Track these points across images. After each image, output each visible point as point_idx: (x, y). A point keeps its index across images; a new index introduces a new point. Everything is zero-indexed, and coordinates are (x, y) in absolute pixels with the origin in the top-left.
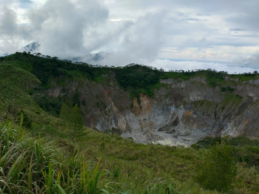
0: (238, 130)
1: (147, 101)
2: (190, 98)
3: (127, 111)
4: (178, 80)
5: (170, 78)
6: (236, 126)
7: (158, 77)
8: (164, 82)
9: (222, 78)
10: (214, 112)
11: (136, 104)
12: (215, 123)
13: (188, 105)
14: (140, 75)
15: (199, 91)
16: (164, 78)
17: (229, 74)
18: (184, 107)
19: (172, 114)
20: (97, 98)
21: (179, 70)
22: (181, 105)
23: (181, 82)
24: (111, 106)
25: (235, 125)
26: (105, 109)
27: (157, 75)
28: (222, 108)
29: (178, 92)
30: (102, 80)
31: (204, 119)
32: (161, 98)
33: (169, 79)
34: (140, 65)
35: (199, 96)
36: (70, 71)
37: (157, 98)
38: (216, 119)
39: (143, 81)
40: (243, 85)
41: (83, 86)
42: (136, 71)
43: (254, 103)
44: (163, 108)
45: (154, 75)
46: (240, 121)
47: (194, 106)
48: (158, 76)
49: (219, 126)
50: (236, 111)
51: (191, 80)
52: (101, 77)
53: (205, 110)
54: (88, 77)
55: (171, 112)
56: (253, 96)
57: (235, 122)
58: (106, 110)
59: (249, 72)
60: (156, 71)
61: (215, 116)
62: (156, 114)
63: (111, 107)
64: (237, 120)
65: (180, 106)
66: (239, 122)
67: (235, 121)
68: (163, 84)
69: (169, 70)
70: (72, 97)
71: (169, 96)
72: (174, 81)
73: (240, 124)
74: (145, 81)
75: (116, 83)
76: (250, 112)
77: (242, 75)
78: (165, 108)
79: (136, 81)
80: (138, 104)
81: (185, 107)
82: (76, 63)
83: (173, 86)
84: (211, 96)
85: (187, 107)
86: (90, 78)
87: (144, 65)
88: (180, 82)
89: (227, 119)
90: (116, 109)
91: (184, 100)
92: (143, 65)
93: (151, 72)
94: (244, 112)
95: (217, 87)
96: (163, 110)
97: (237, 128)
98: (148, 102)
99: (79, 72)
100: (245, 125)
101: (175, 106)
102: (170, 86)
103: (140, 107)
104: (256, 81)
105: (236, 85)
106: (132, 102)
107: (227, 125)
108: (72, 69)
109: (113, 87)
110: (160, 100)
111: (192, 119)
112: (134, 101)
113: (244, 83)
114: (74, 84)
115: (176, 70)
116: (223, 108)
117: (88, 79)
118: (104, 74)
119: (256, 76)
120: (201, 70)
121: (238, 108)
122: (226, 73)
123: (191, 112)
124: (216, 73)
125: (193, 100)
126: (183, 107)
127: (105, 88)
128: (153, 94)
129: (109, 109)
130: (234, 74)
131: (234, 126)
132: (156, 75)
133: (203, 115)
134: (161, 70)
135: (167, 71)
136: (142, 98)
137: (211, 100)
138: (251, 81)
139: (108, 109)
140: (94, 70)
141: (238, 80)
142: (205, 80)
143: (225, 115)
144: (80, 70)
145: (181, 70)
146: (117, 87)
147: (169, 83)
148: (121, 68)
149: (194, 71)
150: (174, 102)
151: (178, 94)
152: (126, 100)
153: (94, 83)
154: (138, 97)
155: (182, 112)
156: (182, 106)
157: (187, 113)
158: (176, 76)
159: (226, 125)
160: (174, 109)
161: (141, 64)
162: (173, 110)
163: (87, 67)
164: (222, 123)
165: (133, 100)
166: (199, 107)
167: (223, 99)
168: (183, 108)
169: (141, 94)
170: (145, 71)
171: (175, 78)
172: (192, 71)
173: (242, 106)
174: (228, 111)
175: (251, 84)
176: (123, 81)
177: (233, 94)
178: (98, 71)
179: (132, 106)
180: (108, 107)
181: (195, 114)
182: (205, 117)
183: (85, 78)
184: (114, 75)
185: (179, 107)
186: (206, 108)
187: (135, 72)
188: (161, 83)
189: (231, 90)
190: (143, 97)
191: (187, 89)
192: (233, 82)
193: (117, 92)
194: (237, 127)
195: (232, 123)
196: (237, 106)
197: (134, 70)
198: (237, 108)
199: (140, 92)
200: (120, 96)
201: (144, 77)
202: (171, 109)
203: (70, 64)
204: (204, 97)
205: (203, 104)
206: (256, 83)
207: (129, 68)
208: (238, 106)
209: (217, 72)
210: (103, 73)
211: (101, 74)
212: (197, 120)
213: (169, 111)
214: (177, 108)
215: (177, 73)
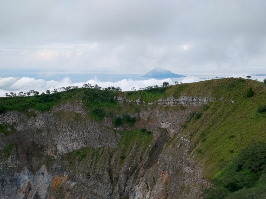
0: (153, 195)
2: (58, 148)
4: (28, 112)
5: (11, 110)
6: (150, 188)
9: (112, 101)
10: (107, 170)
12: (113, 190)
13: (55, 164)
15: (74, 132)
17: (124, 92)
18: (48, 170)
19: (24, 188)
21: (27, 92)
22: (42, 165)
23: (35, 116)
25: (148, 188)
28: (121, 157)
29: (31, 140)
31: (91, 186)
33: (8, 113)
35: (74, 141)
38: (112, 182)
40: (150, 109)
43: (172, 139)
44: (3, 181)
46: (154, 178)
47: (67, 162)
49: (120, 195)
50: (146, 160)
51: (56, 109)
53: (90, 168)
55: (22, 185)
56: (168, 128)
57: (146, 181)
59: (155, 85)
61: (110, 176)
64: (150, 176)
65: (39, 169)
66: (153, 180)
67: (146, 179)
69: (7, 94)
71: (12, 149)
72: (19, 115)
73: (154, 183)
76: (168, 157)
77: (145, 90)
78: (7, 179)
81: (50, 170)
83: (19, 128)
84: (97, 138)
85: (54, 167)
88: (32, 117)
89: (133, 177)
91: (47, 155)
94: (159, 159)
95: (105, 118)
96: (2, 185)
97: (152, 193)
100: (163, 184)
101: (30, 171)
102: (12, 127)
104: (168, 99)
105: (138, 110)
107: (134, 190)
111: (67, 191)
113: (150, 105)
115: (22, 92)
116: (123, 158)
119: (167, 91)
120: (72, 88)
121: (148, 153)
122: (118, 89)
123: (64, 178)
124: (101, 91)
125: (65, 152)
126: (46, 170)
130: (131, 90)
131: (147, 190)
133: (88, 178)
137: (98, 146)
138: (161, 100)
141: (140, 102)
142: (83, 108)
143: (128, 170)
147: (10, 122)
149: (58, 91)
150: (26, 162)
151: (33, 143)
155: (46, 180)
156: (43, 168)
157: (57, 180)
158: (23, 104)
159: (132, 191)
160: (26, 177)
162: (26, 180)
164: (125, 188)
166: (79, 164)
167: (119, 141)
168: (46, 173)
171: (21, 108)
172: (55, 91)
173: (154, 148)
174: (131, 162)
175: (161, 107)
177: (136, 129)
181: (73, 179)
182: (92, 183)
185: (37, 171)
186: (92, 163)
189: (132, 121)
191: (49, 130)
192: (131, 105)
194: (151, 191)
195: (142, 184)
196: (144, 150)
198: (145, 153)
202: (20, 180)
204: (86, 142)
205: (84, 156)
206: (168, 103)
208: (147, 150)
209: (101, 89)
212: (77, 191)
213: (16, 185)
214: (34, 174)
215: (24, 99)
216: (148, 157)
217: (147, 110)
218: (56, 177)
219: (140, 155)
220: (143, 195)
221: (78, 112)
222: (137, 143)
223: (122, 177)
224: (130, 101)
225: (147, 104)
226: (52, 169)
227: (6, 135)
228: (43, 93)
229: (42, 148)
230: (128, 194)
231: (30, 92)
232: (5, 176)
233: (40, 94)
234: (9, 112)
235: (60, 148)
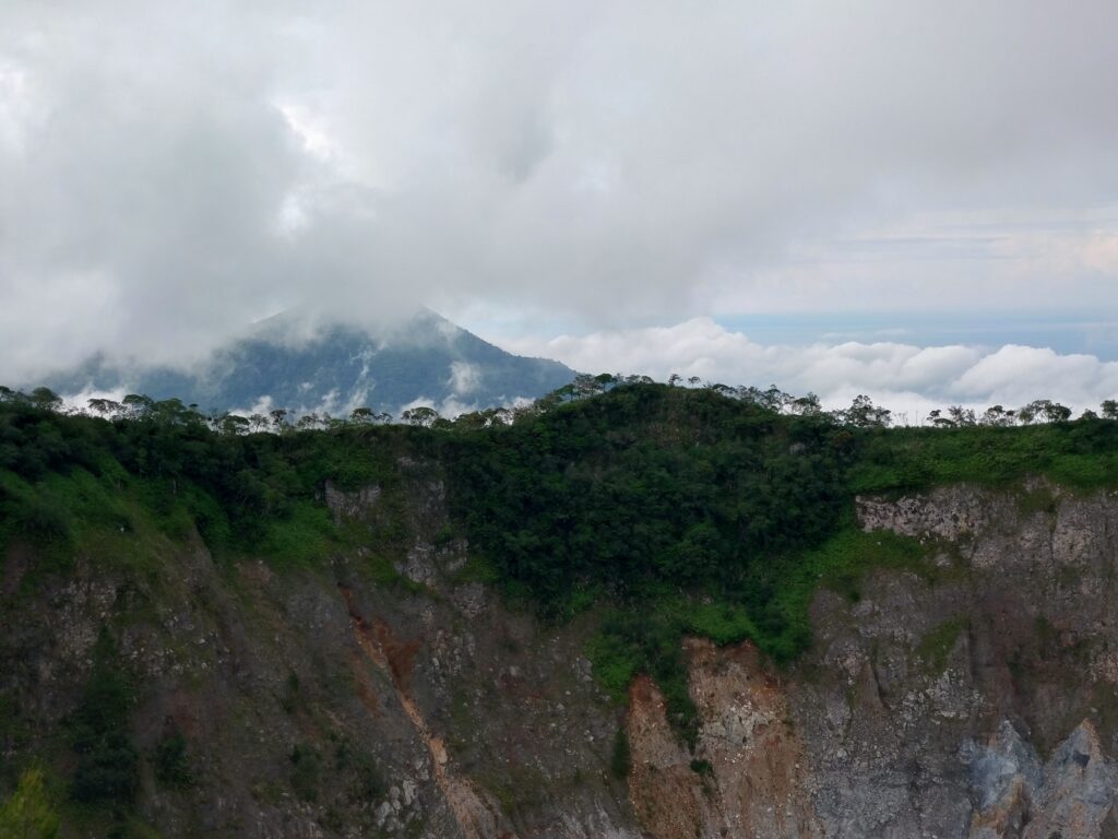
1: (755, 706)
3: (581, 818)
4: (1024, 493)
5: (954, 479)
7: (842, 482)
8: (899, 519)
11: (653, 742)
14: (669, 471)
16: (895, 482)
18: (1106, 747)
19: (1002, 812)
20: (289, 710)
21: (1017, 407)
22: (1078, 721)
23: (1051, 509)
24: (425, 776)
26: (373, 815)
27: (828, 461)
29: (1034, 609)
30: (335, 539)
32: (881, 671)
33: (940, 494)
34: (666, 381)
36: (41, 485)
37: (843, 674)
39: (702, 529)
41: (161, 609)
42: (632, 435)
44: (915, 768)
45: (804, 462)
48: (835, 473)
52: (322, 513)
54: (202, 523)
55: (992, 796)
58: (381, 822)
60: (814, 430)
62: (848, 824)
63: (422, 784)
65: (1064, 738)
68: (889, 538)
69: (936, 413)
70: (60, 716)
71: (951, 643)
72: (983, 503)
74: (719, 520)
75: (461, 561)
78: (933, 763)
79: (641, 528)
80: (673, 746)
81: (1115, 745)
82: (95, 413)
83: (985, 556)
86: (222, 529)
87: (697, 385)
88: (1040, 515)
90: (475, 801)
91: (1102, 679)
92: (689, 386)
93: (768, 440)
96: (913, 786)
98: (771, 715)
99: (125, 484)
101: (1026, 739)
102: (954, 550)
103: (700, 767)
106: (613, 727)
108: (60, 463)
109: (437, 601)
110: (882, 693)
112: (640, 715)
114: (81, 598)
115: (999, 409)
117: (208, 542)
118: (351, 484)
126: (1096, 743)
127: (359, 619)
128: (804, 643)
129: (406, 809)
132: (815, 466)
134: (860, 412)
135: (912, 424)
136: (705, 681)
139: (397, 805)
140: (252, 460)
144: (130, 465)
145: (1036, 407)
146: (473, 600)
147: (946, 530)
148: (496, 421)
150: (1009, 700)
151: (1042, 624)
152: (561, 706)
153: (263, 570)
154: (670, 672)
155: (1094, 787)
156: (1084, 736)
158: (1002, 457)
160: (1010, 766)
161: (674, 378)
162: (1008, 778)
163: (188, 439)
165: (628, 708)
168: (1096, 757)
169: (696, 643)
170: (719, 437)
171: (994, 475)
176: (525, 538)
178: (293, 462)
179: (620, 764)
180: (395, 790)
183: (178, 534)
184: (439, 487)
185: (1056, 744)
187: (624, 448)
188: (868, 528)
190: (717, 669)
191: (1110, 574)
193: (471, 638)
197: (613, 435)
199: (688, 631)
200: (507, 677)
201: (715, 488)
202: (984, 773)
203: (45, 424)
207: (568, 415)
210: (335, 478)
211: (323, 490)
213: (969, 791)
214: (1045, 757)
215: (1007, 436)
227: (932, 582)
228: (1089, 414)
229: (1078, 646)
231: (1030, 408)
232: (925, 751)
233: (1072, 418)
234: (943, 490)
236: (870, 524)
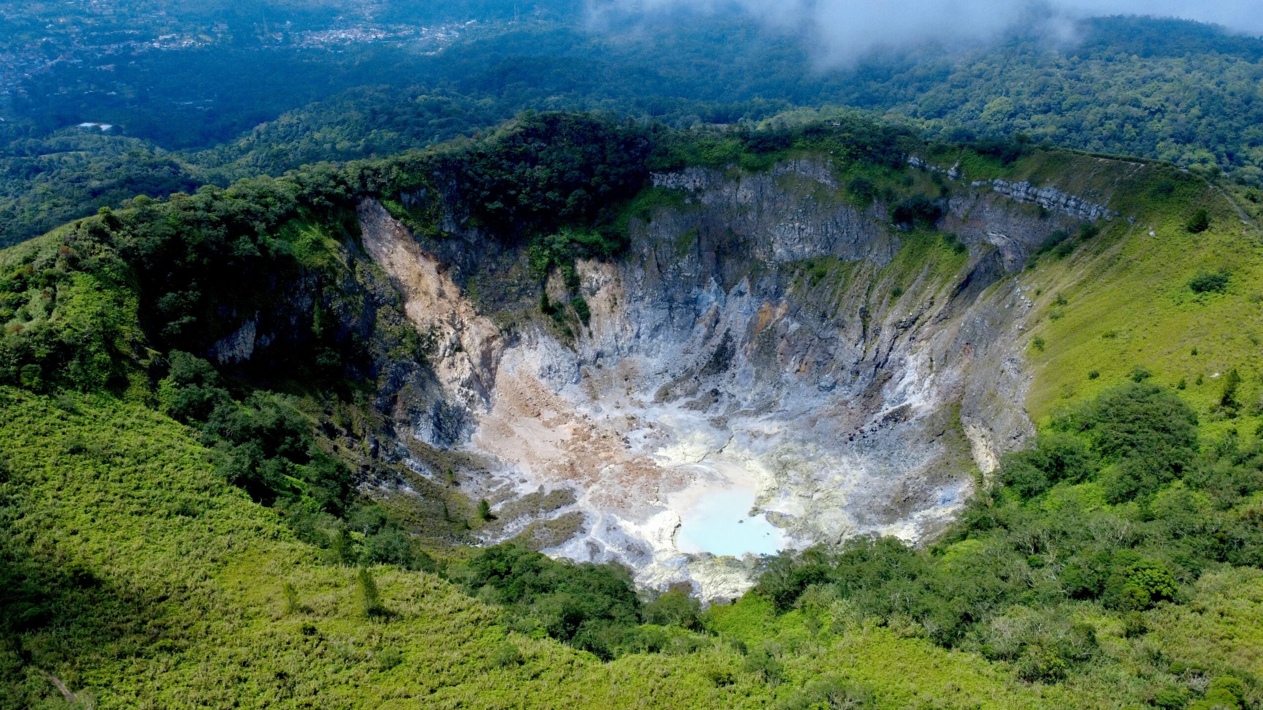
0: (938, 386)
2: (774, 248)
4: (726, 171)
5: (694, 164)
6: (935, 369)
7: (643, 164)
8: (670, 181)
9: (896, 164)
10: (860, 313)
12: (864, 355)
13: (767, 279)
15: (809, 223)
16: (667, 165)
18: (752, 289)
19: (708, 318)
22: (742, 277)
23: (738, 179)
25: (931, 367)
28: (892, 291)
29: (727, 225)
31: (826, 339)
32: (659, 255)
35: (807, 242)
37: (642, 256)
38: (866, 338)
40: (972, 195)
44: (672, 300)
49: (877, 367)
50: (941, 308)
51: (779, 169)
53: (829, 302)
55: (704, 311)
56: (1003, 247)
57: (931, 353)
61: (864, 327)
64: (940, 345)
65: (736, 284)
67: (932, 349)
68: (664, 190)
71: (690, 241)
72: (707, 174)
73: (946, 362)
78: (680, 297)
81: (756, 288)
83: (707, 199)
84: (853, 241)
85: (763, 285)
88: (733, 181)
89: (907, 337)
91: (754, 257)
95: (875, 201)
96: (671, 308)
97: (938, 380)
101: (720, 286)
102: (693, 196)
104: (1015, 186)
105: (947, 192)
107: (906, 363)
110: (658, 265)
111: (782, 337)
113: (975, 187)
116: (896, 292)
121: (948, 292)
123: (780, 311)
125: (787, 259)
126: (748, 287)
131: (928, 371)
133: (823, 322)
137: (852, 258)
138: (1001, 182)
141: (955, 174)
142: (832, 173)
143: (900, 321)
147: (690, 186)
150: (714, 268)
151: (730, 232)
155: (746, 307)
156: (744, 284)
157: (765, 312)
158: (716, 153)
159: (902, 365)
160: (713, 298)
162: (711, 303)
164: (888, 355)
166: (809, 290)
167: (896, 253)
168: (748, 293)
171: (713, 162)
172: (783, 127)
173: (963, 284)
174: (910, 306)
175: (999, 197)
181: (795, 316)
182: (828, 334)
185: (732, 286)
186: (834, 292)
188: (655, 186)
191: (761, 210)
192: (936, 177)
194: (937, 375)
195: (922, 356)
196: (943, 283)
198: (943, 292)
202: (701, 301)
204: (828, 245)
205: (823, 275)
206: (1015, 192)
208: (946, 286)
212: (800, 343)
214: (727, 292)
216: (945, 301)
217: (965, 195)
218: (765, 306)
219: (932, 295)
220: (920, 380)
221: (822, 180)
222: (930, 265)
223: (887, 334)
224: (933, 168)
225: (969, 182)
226: (759, 287)
228: (759, 133)
229: (745, 242)
230: (892, 368)
232: (676, 292)
234: (689, 169)
235: (779, 251)
236: (656, 183)
